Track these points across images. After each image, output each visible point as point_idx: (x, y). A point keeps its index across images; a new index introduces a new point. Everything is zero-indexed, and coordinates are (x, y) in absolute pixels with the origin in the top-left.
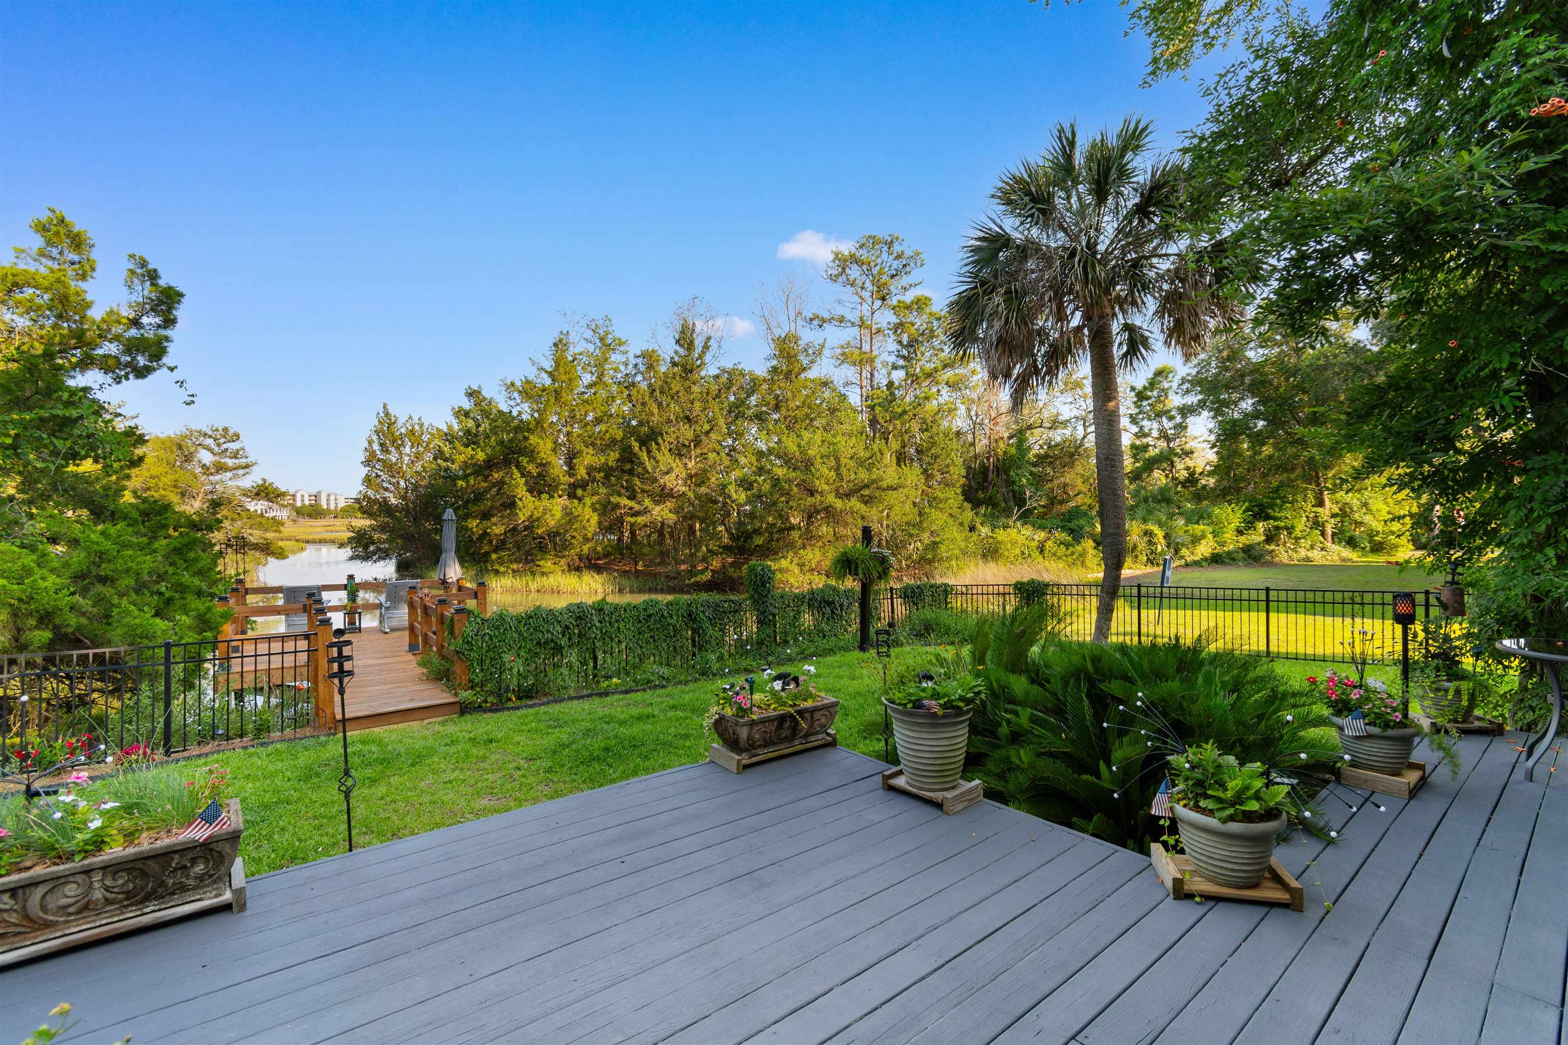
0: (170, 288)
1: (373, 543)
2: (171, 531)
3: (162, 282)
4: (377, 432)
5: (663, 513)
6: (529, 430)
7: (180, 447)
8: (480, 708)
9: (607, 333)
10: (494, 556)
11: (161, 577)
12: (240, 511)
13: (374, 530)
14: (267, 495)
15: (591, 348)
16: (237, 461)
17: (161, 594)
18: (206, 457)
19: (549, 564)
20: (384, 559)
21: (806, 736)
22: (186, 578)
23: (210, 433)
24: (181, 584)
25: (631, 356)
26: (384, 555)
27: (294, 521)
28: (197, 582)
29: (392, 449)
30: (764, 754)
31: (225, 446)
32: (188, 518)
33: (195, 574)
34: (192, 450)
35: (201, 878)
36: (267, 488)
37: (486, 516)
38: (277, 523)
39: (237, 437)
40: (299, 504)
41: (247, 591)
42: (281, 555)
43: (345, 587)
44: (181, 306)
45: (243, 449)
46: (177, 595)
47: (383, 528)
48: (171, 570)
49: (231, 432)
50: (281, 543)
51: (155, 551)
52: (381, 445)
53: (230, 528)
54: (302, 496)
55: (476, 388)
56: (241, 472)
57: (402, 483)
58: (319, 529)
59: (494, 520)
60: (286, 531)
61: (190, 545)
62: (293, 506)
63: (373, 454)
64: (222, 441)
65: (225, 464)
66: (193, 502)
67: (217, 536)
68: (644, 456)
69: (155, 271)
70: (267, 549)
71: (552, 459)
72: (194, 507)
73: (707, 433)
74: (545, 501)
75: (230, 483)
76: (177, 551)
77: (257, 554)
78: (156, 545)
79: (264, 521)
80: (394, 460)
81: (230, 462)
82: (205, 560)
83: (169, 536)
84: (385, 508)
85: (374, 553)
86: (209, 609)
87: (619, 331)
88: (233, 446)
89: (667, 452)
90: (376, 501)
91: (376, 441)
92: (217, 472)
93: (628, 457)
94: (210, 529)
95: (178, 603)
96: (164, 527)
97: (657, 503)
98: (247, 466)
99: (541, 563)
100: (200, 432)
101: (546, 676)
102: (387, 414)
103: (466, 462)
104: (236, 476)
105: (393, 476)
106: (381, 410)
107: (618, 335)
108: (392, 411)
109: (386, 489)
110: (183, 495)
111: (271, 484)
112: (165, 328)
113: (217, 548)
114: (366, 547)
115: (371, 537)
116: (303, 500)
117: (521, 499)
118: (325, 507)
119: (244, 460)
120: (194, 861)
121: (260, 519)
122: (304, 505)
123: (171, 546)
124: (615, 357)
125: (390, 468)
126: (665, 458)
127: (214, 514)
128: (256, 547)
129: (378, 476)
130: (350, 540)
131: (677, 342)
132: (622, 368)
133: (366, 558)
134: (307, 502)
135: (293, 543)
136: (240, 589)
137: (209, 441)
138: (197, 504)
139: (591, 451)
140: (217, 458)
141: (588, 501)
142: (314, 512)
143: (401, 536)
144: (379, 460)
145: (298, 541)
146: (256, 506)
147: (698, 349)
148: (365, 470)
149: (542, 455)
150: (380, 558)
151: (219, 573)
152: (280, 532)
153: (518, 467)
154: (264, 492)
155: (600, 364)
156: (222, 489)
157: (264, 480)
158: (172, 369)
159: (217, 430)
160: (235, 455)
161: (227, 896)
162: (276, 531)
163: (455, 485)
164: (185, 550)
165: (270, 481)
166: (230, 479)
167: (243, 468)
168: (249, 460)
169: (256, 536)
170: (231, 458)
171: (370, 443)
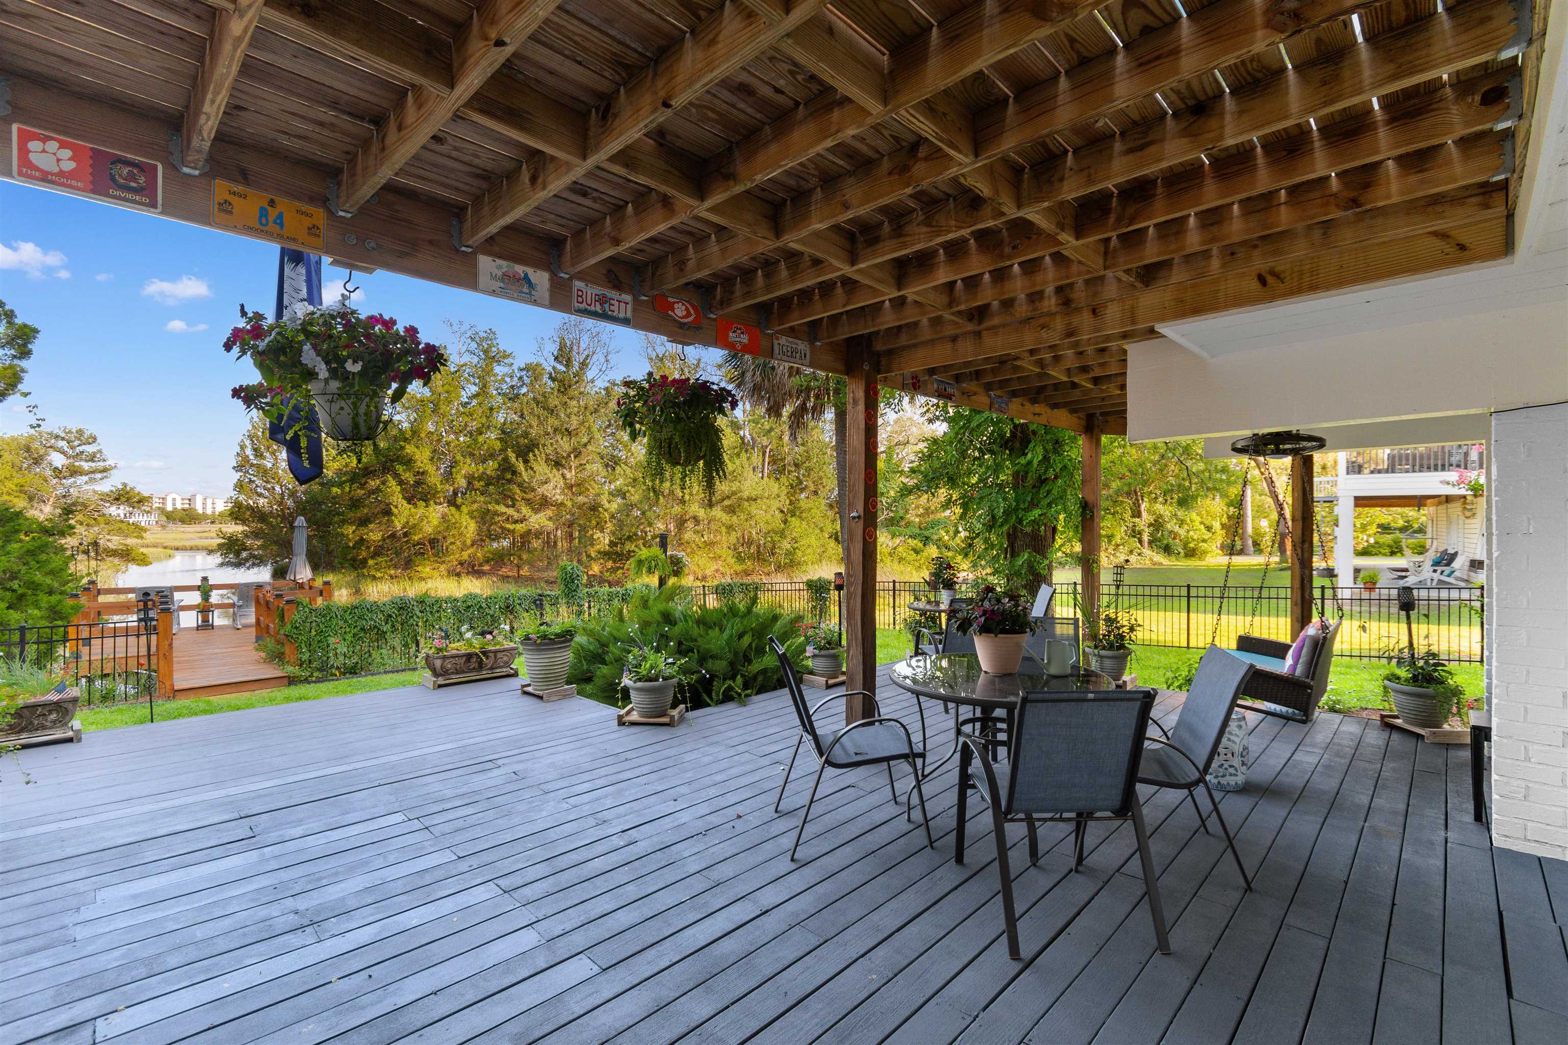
0: (25, 326)
1: (245, 550)
2: (23, 537)
3: (19, 321)
4: (251, 437)
5: (539, 520)
6: (405, 440)
7: (28, 449)
8: (306, 681)
9: (490, 346)
10: (371, 562)
11: (14, 576)
12: (95, 516)
13: (246, 536)
14: (128, 500)
15: (475, 360)
16: (93, 465)
17: (14, 591)
18: (58, 460)
19: (427, 569)
20: (258, 565)
21: (492, 668)
22: (38, 577)
23: (63, 435)
24: (33, 582)
25: (515, 367)
26: (259, 561)
27: (163, 527)
28: (48, 581)
29: (267, 455)
30: (455, 678)
31: (81, 448)
32: (40, 524)
33: (47, 574)
34: (42, 452)
35: (54, 722)
36: (127, 493)
37: (364, 522)
38: (139, 530)
39: (94, 440)
40: (169, 508)
41: (99, 592)
42: (143, 561)
43: (198, 588)
44: (36, 341)
45: (100, 451)
46: (30, 592)
47: (256, 535)
48: (24, 569)
49: (86, 434)
50: (142, 550)
51: (8, 553)
52: (255, 450)
53: (82, 534)
54: (174, 500)
56: (99, 476)
57: (278, 488)
58: (191, 536)
59: (371, 526)
60: (149, 537)
61: (43, 548)
62: (162, 511)
63: (246, 459)
64: (76, 443)
65: (80, 467)
66: (43, 507)
67: (69, 542)
68: (521, 467)
69: (12, 311)
70: (126, 555)
71: (431, 469)
72: (44, 512)
73: (585, 445)
74: (421, 510)
75: (86, 487)
76: (31, 553)
77: (116, 561)
78: (9, 548)
79: (123, 526)
80: (269, 465)
81: (86, 466)
82: (56, 561)
83: (21, 541)
84: (260, 515)
85: (246, 560)
86: (60, 602)
87: (503, 344)
88: (89, 449)
89: (543, 463)
90: (249, 507)
91: (250, 447)
92: (71, 476)
93: (506, 468)
94: (62, 534)
95: (31, 599)
96: (17, 531)
97: (536, 511)
98: (105, 470)
99: (419, 568)
100: (51, 434)
101: (370, 656)
103: (340, 470)
104: (92, 480)
105: (267, 482)
107: (501, 348)
109: (260, 495)
110: (31, 499)
111: (132, 489)
112: (20, 358)
113: (69, 553)
114: (237, 554)
115: (243, 544)
116: (175, 502)
117: (396, 507)
118: (200, 511)
119: (102, 464)
120: (50, 712)
121: (120, 525)
122: (175, 509)
123: (25, 549)
124: (499, 370)
125: (264, 473)
126: (541, 468)
127: (67, 520)
128: (114, 553)
129: (251, 481)
130: (220, 546)
131: (556, 359)
132: (508, 380)
133: (238, 565)
134: (179, 506)
135: (160, 550)
136: (92, 589)
137: (62, 444)
138: (47, 509)
139: (468, 461)
140: (71, 460)
141: (465, 509)
142: (188, 517)
143: (276, 543)
144: (252, 465)
145: (165, 548)
146: (117, 511)
147: (576, 366)
148: (236, 476)
149: (419, 464)
150: (254, 565)
151: (71, 575)
152: (142, 538)
153: (396, 476)
154: (123, 496)
155: (483, 377)
156: (77, 494)
157: (125, 485)
158: (26, 395)
159: (70, 432)
160: (92, 458)
161: (70, 734)
162: (137, 537)
163: (330, 492)
164: (38, 552)
165: (131, 485)
166: (86, 483)
167: (100, 472)
168: (107, 463)
169: (115, 542)
170: (86, 461)
171: (243, 447)
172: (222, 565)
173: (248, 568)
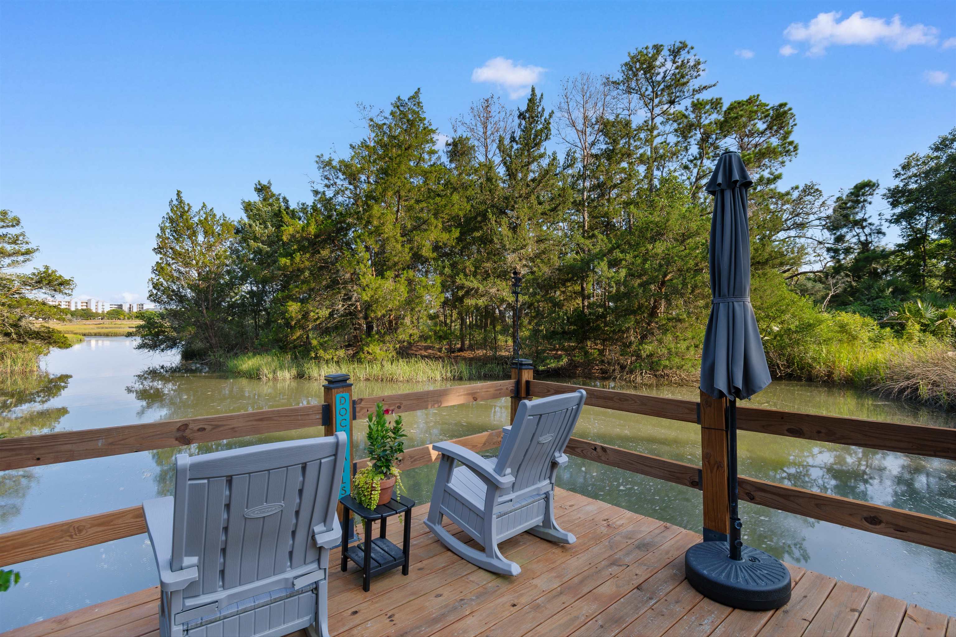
1: (163, 332)
4: (171, 220)
12: (19, 299)
13: (163, 318)
14: (49, 282)
16: (17, 247)
20: (171, 348)
26: (172, 344)
29: (185, 237)
31: (4, 231)
36: (49, 275)
39: (16, 222)
42: (64, 344)
45: (23, 234)
47: (174, 316)
49: (11, 215)
52: (174, 231)
55: (265, 182)
56: (21, 258)
63: (165, 241)
64: (1, 224)
70: (48, 338)
75: (8, 269)
77: (38, 343)
79: (45, 309)
80: (186, 248)
81: (9, 248)
84: (176, 297)
85: (162, 342)
88: (13, 231)
90: (167, 289)
98: (28, 252)
102: (180, 201)
104: (15, 262)
106: (175, 197)
108: (186, 198)
109: (176, 279)
111: (54, 272)
114: (154, 336)
115: (161, 326)
119: (24, 246)
121: (41, 307)
122: (77, 310)
125: (182, 256)
129: (169, 264)
133: (153, 347)
142: (86, 314)
144: (171, 248)
145: (76, 334)
146: (37, 294)
148: (157, 258)
150: (167, 347)
154: (44, 279)
157: (47, 268)
160: (15, 241)
165: (52, 268)
166: (9, 265)
167: (23, 254)
168: (29, 246)
169: (37, 324)
170: (9, 243)
171: (163, 229)
172: (140, 347)
173: (163, 350)
